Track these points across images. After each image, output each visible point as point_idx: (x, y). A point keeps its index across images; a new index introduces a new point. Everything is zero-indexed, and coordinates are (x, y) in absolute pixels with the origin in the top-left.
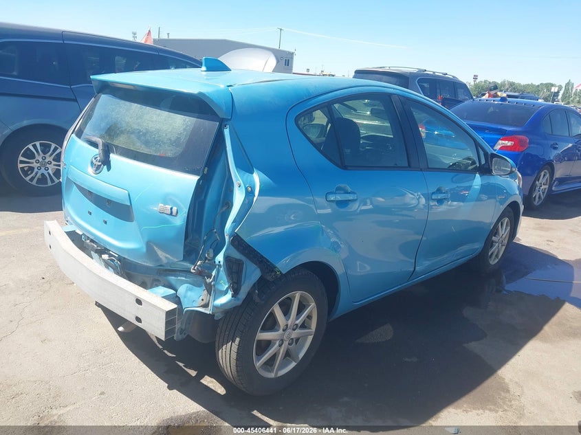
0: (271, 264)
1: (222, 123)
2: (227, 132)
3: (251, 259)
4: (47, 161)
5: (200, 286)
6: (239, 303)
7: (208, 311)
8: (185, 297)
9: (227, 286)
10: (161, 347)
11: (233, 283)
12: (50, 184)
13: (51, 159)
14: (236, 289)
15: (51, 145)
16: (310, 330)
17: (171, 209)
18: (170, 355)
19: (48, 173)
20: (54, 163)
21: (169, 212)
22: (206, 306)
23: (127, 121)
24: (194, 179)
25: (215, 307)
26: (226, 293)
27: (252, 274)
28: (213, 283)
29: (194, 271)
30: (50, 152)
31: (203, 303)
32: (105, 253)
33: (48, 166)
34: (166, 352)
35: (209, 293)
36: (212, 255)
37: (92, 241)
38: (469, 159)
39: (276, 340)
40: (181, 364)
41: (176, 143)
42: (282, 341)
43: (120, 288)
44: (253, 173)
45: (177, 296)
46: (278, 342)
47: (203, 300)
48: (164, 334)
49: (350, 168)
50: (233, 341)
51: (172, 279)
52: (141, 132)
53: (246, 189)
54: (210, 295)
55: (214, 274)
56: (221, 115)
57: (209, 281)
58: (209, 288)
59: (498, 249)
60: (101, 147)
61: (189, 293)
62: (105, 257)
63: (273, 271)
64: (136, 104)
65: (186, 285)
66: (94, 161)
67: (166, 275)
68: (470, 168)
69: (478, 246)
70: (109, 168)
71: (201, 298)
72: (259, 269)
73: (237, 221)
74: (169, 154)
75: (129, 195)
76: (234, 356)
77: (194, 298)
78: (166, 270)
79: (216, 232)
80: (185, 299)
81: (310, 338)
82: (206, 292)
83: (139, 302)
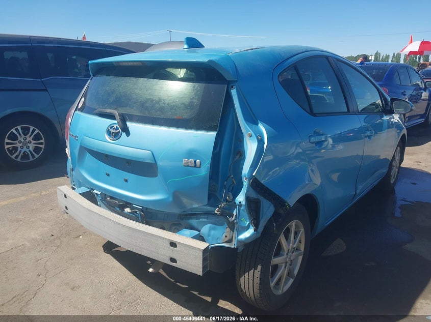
0: (282, 199)
1: (229, 84)
2: (234, 92)
3: (266, 198)
4: (27, 141)
5: (222, 225)
6: (259, 235)
7: (232, 245)
8: (209, 235)
9: (248, 222)
10: (173, 281)
11: (254, 219)
12: (31, 159)
13: (31, 139)
14: (256, 223)
15: (30, 127)
16: (300, 252)
17: (195, 161)
18: (183, 286)
19: (30, 151)
20: (33, 142)
21: (194, 165)
22: (230, 241)
23: (137, 92)
24: (212, 135)
25: (239, 242)
26: (248, 228)
27: (268, 210)
28: (235, 221)
29: (218, 213)
30: (29, 134)
31: (227, 239)
32: (127, 207)
33: (29, 145)
34: (178, 283)
35: (232, 229)
36: (232, 197)
37: (111, 198)
38: (374, 104)
39: (282, 263)
40: (196, 293)
41: (190, 106)
42: (286, 263)
43: (152, 235)
44: (258, 125)
45: (201, 236)
46: (284, 265)
47: (226, 236)
48: (201, 270)
49: (317, 115)
50: (256, 268)
51: (194, 222)
52: (154, 100)
53: (258, 138)
54: (233, 231)
55: (235, 213)
56: (228, 78)
57: (231, 219)
58: (232, 226)
59: (394, 171)
60: (118, 117)
61: (213, 232)
62: (127, 210)
63: (284, 205)
64: (142, 79)
65: (209, 225)
66: (111, 130)
67: (189, 219)
68: (375, 111)
69: (385, 170)
70: (128, 134)
71: (224, 235)
72: (272, 205)
73: (254, 166)
74: (186, 116)
75: (153, 154)
76: (257, 281)
77: (218, 236)
78: (187, 215)
79: (232, 178)
80: (209, 237)
81: (301, 258)
82: (228, 230)
83: (173, 244)
